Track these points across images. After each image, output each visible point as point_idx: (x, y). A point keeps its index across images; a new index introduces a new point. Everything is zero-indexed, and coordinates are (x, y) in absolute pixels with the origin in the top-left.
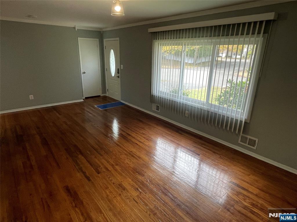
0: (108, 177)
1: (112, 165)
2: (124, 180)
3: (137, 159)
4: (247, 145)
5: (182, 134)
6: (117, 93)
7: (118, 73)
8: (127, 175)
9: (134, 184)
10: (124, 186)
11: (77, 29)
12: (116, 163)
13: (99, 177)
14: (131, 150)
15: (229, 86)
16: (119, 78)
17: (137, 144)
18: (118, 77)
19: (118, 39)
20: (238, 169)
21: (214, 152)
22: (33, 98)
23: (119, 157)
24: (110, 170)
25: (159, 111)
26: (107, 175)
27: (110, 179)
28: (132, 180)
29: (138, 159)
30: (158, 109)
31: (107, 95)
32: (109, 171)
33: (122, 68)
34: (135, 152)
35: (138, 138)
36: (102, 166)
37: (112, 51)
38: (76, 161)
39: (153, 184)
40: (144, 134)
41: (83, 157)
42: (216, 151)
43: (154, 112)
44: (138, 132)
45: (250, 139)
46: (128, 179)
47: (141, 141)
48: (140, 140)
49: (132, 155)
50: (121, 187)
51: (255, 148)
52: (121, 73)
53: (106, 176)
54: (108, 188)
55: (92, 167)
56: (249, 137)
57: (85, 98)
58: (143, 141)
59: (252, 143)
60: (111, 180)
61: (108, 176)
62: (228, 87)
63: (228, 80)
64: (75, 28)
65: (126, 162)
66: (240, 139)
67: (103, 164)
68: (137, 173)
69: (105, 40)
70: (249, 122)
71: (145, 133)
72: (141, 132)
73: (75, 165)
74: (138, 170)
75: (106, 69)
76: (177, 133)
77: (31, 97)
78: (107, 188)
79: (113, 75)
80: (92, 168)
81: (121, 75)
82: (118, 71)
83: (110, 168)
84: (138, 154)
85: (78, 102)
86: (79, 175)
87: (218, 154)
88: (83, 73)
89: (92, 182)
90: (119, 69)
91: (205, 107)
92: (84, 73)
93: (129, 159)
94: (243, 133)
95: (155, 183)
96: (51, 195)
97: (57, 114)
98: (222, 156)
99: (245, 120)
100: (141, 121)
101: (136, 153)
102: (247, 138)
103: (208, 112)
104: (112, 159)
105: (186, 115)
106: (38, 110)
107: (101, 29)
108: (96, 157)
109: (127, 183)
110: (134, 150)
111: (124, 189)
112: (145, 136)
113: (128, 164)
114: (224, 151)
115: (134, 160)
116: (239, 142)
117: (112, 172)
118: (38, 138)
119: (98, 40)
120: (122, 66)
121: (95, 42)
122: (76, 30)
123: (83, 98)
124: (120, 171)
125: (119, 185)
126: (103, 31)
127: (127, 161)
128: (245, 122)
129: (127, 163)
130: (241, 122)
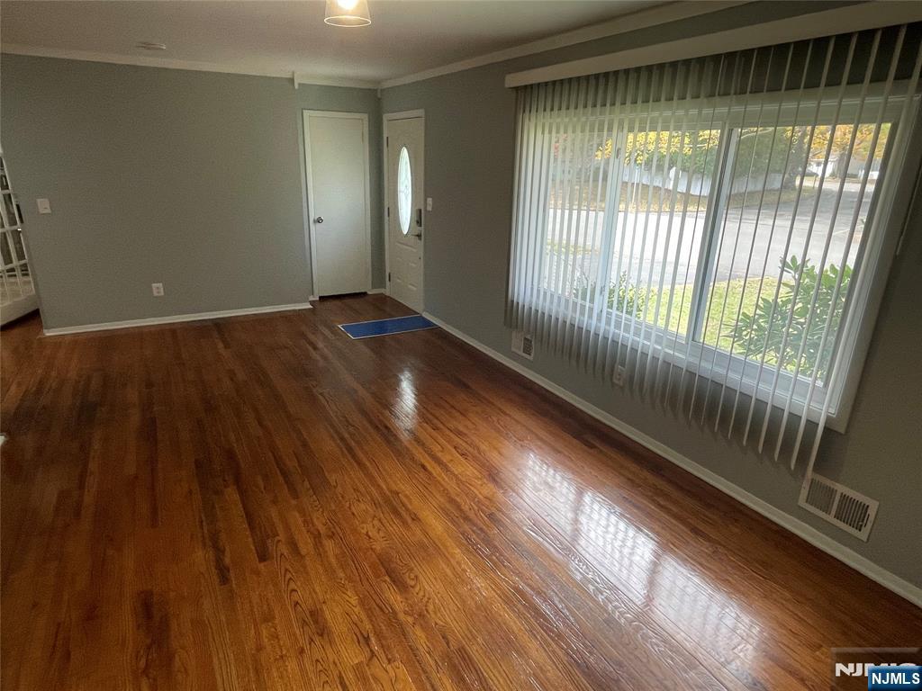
0: (287, 580)
1: (317, 537)
2: (337, 598)
3: (404, 522)
4: (831, 518)
5: (592, 446)
6: (415, 289)
7: (418, 222)
8: (351, 580)
9: (364, 617)
10: (325, 619)
11: (299, 84)
12: (333, 530)
13: (258, 573)
14: (395, 488)
15: (793, 283)
16: (420, 239)
17: (423, 467)
18: (419, 236)
19: (421, 112)
20: (777, 613)
21: (695, 531)
22: (162, 294)
23: (350, 508)
24: (303, 552)
25: (530, 358)
26: (286, 570)
27: (292, 585)
28: (362, 602)
29: (409, 521)
30: (527, 350)
31: (387, 292)
32: (299, 553)
33: (429, 208)
34: (406, 496)
35: (436, 449)
36: (282, 536)
37: (405, 153)
38: (213, 507)
39: (426, 628)
40: (459, 434)
41: (236, 497)
42: (701, 527)
43: (515, 357)
44: (441, 426)
45: (843, 497)
46: (349, 593)
47: (442, 458)
48: (439, 454)
49: (393, 506)
50: (316, 622)
51: (863, 535)
52: (425, 225)
53: (283, 572)
54: (274, 618)
55: (252, 536)
56: (841, 489)
57: (321, 298)
58: (450, 457)
59: (853, 513)
60: (294, 590)
61: (288, 576)
62: (786, 285)
63: (788, 260)
64: (292, 80)
65: (364, 531)
66: (804, 493)
67: (287, 528)
68: (387, 578)
69: (386, 117)
70: (842, 431)
71: (465, 431)
72: (453, 424)
73: (204, 518)
74: (395, 565)
75: (386, 210)
76: (575, 441)
77: (158, 288)
78: (268, 618)
79: (405, 228)
80: (250, 539)
81: (425, 230)
82: (418, 217)
83: (306, 546)
84: (416, 504)
85: (294, 311)
86: (201, 557)
87: (708, 539)
88: (314, 221)
89: (231, 591)
90: (420, 211)
91: (682, 358)
92: (319, 221)
93: (380, 520)
94: (816, 469)
95: (436, 624)
96: (91, 615)
97: (221, 345)
98: (721, 550)
99: (829, 419)
100: (466, 387)
101: (410, 500)
102: (832, 492)
103: (692, 374)
104: (323, 512)
105: (615, 381)
106: (173, 330)
107: (378, 82)
108: (275, 502)
109: (342, 609)
110: (405, 488)
111: (323, 631)
112: (461, 442)
113: (370, 538)
114: (736, 530)
115: (395, 528)
116: (802, 502)
117: (308, 561)
118: (135, 418)
119: (365, 117)
120: (430, 200)
121: (357, 124)
122: (296, 87)
123: (311, 298)
124: (333, 560)
125: (312, 613)
126: (382, 90)
127: (369, 528)
128: (827, 430)
129: (367, 534)
130: (812, 425)
